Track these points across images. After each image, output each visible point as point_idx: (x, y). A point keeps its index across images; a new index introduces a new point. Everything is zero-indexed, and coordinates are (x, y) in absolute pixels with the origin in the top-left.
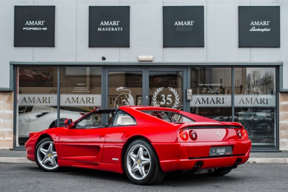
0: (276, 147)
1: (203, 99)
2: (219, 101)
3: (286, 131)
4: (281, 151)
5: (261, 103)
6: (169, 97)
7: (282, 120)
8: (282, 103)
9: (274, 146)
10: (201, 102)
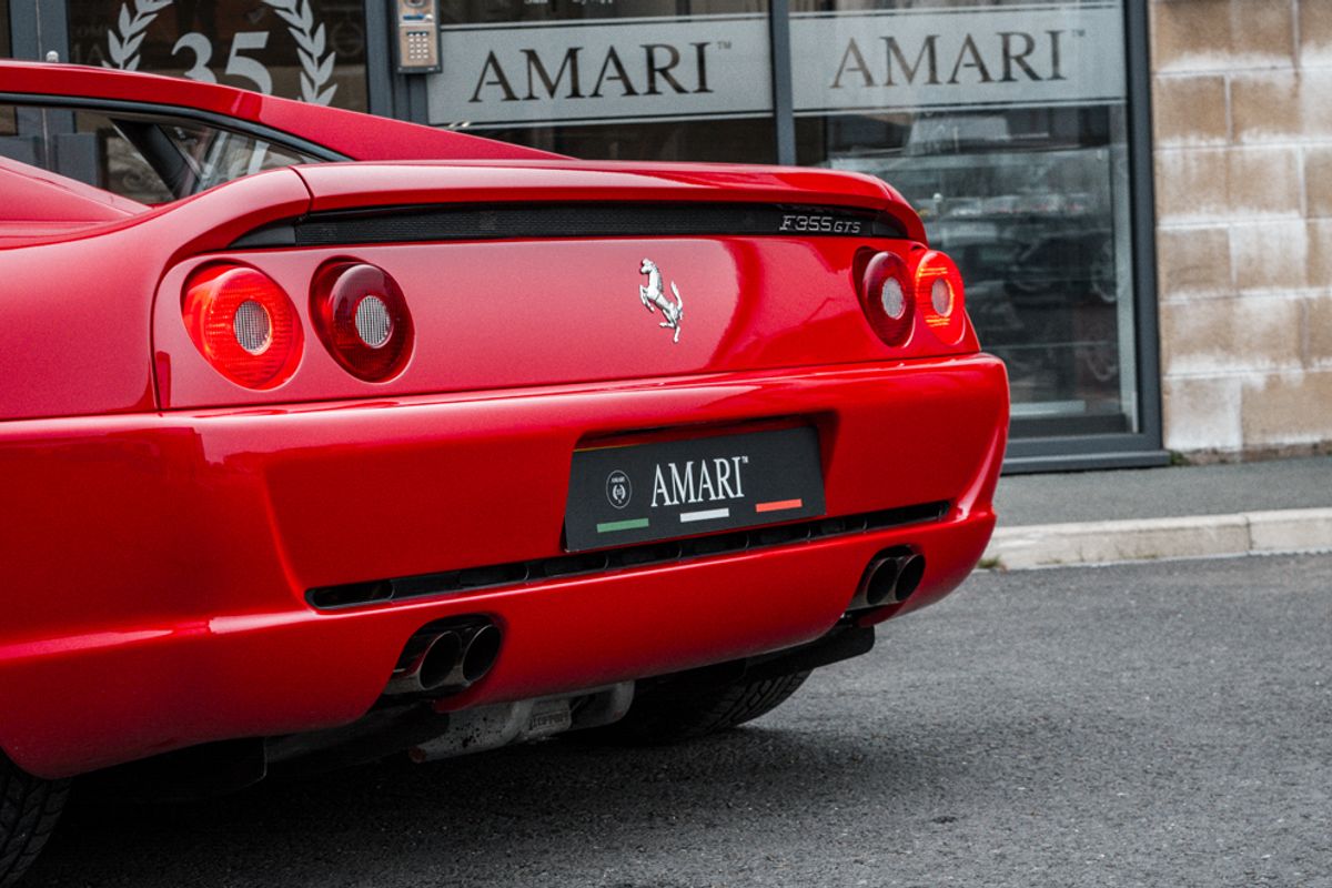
0: (1135, 427)
1: (532, 56)
2: (664, 72)
3: (1214, 294)
4: (1176, 460)
5: (1007, 77)
6: (242, 53)
7: (1179, 209)
8: (1176, 68)
9: (1121, 423)
10: (518, 78)
